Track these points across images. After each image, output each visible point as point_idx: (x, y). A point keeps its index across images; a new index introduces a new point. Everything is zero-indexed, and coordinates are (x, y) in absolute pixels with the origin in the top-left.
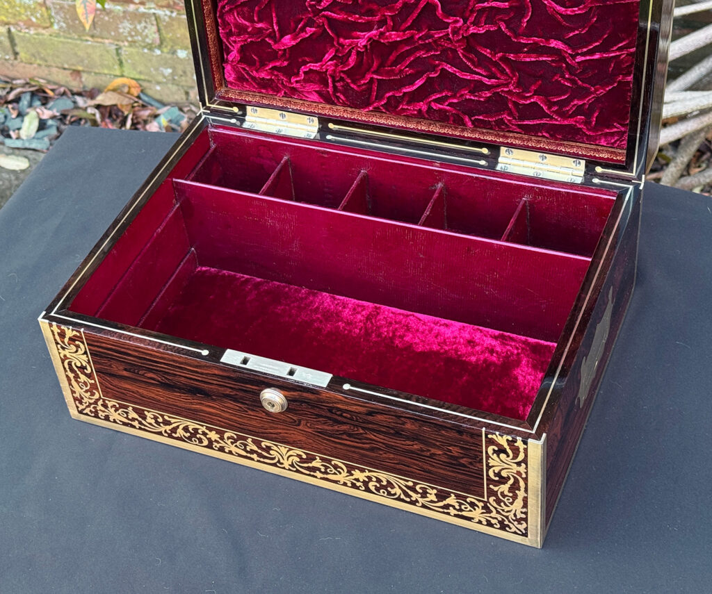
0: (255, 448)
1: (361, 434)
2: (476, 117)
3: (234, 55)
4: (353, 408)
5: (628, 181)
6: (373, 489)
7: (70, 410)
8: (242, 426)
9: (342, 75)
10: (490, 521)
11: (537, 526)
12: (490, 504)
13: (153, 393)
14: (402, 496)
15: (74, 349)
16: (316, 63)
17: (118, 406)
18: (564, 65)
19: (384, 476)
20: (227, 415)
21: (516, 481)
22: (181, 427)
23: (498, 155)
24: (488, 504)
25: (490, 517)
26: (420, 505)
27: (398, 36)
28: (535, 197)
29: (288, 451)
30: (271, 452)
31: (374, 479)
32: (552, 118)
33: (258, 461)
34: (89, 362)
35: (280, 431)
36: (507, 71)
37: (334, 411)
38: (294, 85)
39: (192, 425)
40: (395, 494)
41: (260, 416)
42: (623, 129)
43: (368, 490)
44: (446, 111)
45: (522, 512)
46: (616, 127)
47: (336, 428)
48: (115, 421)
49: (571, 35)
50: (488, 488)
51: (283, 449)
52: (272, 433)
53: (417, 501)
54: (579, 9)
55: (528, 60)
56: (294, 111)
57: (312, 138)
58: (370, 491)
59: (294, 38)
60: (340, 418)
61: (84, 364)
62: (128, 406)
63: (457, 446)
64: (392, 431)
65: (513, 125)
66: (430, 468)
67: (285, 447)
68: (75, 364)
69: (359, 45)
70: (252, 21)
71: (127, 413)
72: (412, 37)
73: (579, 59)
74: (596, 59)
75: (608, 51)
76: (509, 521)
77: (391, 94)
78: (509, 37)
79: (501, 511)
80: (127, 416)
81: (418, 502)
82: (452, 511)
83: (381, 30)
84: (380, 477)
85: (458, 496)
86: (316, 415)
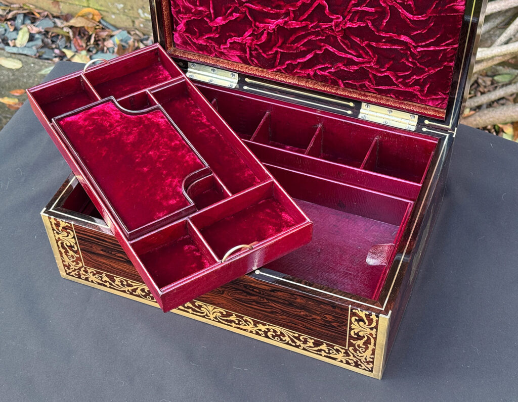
0: (191, 305)
1: (266, 302)
2: (347, 81)
3: (181, 27)
4: (262, 287)
5: (445, 131)
6: (270, 336)
7: (60, 272)
9: (256, 46)
10: (348, 361)
11: (379, 367)
12: (350, 351)
13: (121, 265)
14: (290, 342)
15: (66, 234)
16: (239, 37)
17: (95, 272)
18: (409, 52)
19: (279, 329)
21: (369, 339)
23: (360, 108)
24: (348, 351)
25: (349, 359)
26: (302, 348)
27: (297, 25)
28: (383, 138)
29: (213, 309)
30: (202, 309)
31: (272, 330)
32: (398, 86)
33: (192, 313)
34: (76, 244)
35: (209, 296)
36: (370, 53)
37: (248, 287)
38: (222, 51)
39: (147, 288)
40: (285, 340)
42: (444, 97)
43: (267, 336)
44: (327, 76)
45: (370, 358)
46: (440, 95)
47: (248, 297)
48: (92, 282)
49: (415, 33)
50: (349, 342)
51: (210, 308)
53: (300, 346)
54: (422, 17)
55: (385, 47)
56: (221, 68)
57: (234, 87)
58: (268, 338)
59: (224, 20)
60: (251, 292)
61: (73, 244)
63: (331, 315)
64: (287, 303)
65: (371, 88)
67: (212, 307)
68: (66, 244)
69: (270, 28)
70: (195, 5)
71: (101, 277)
72: (307, 26)
73: (419, 49)
74: (431, 50)
75: (438, 46)
76: (361, 362)
77: (289, 62)
78: (373, 31)
79: (357, 356)
80: (102, 279)
81: (301, 346)
82: (323, 353)
83: (286, 19)
84: (276, 330)
85: (328, 345)
86: (235, 288)
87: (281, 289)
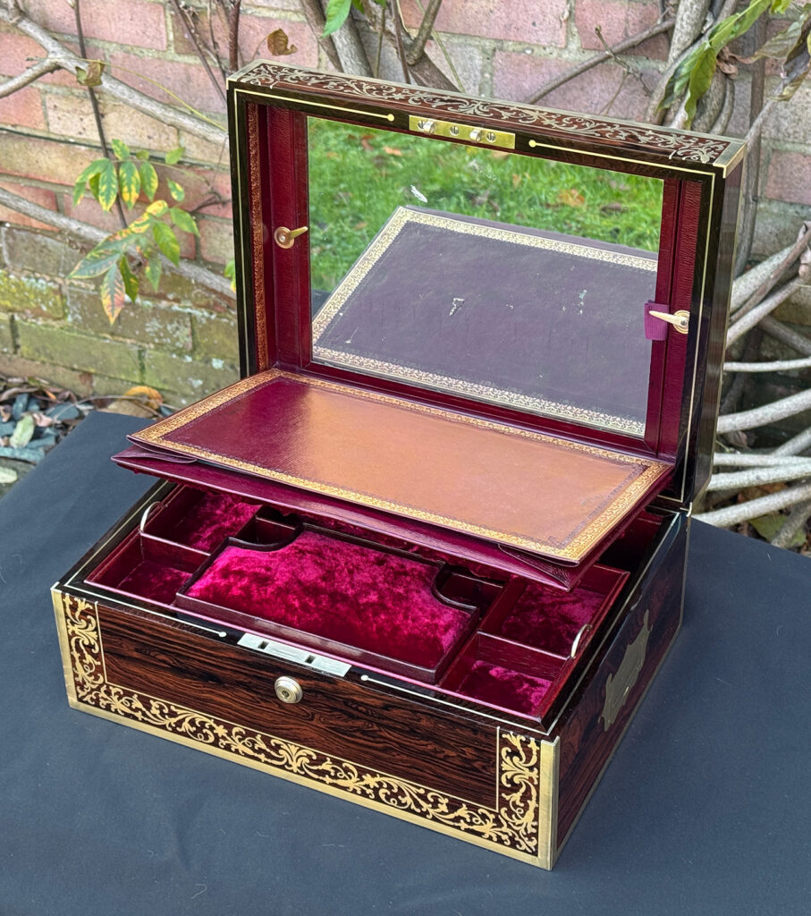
0: (263, 746)
1: (375, 731)
4: (369, 701)
6: (383, 797)
7: (69, 697)
8: (252, 720)
10: (500, 837)
11: (547, 844)
12: (502, 816)
13: (162, 678)
14: (413, 807)
15: (84, 623)
17: (122, 693)
19: (396, 782)
20: (237, 706)
21: (528, 789)
22: (187, 720)
24: (500, 816)
25: (501, 832)
26: (430, 817)
29: (298, 750)
30: (280, 751)
31: (385, 786)
33: (266, 762)
34: (98, 641)
35: (292, 726)
37: (350, 704)
39: (199, 718)
40: (406, 804)
41: (272, 707)
43: (378, 799)
45: (533, 826)
47: (350, 723)
48: (116, 712)
50: (500, 797)
51: (293, 748)
52: (282, 729)
53: (427, 812)
58: (380, 800)
60: (355, 713)
61: (93, 642)
62: (133, 694)
63: (470, 747)
64: (407, 729)
66: (442, 772)
67: (295, 746)
68: (83, 642)
71: (131, 702)
76: (520, 837)
79: (512, 825)
80: (131, 705)
81: (429, 814)
82: (463, 825)
84: (391, 783)
85: (470, 807)
86: (331, 708)
87: (399, 703)
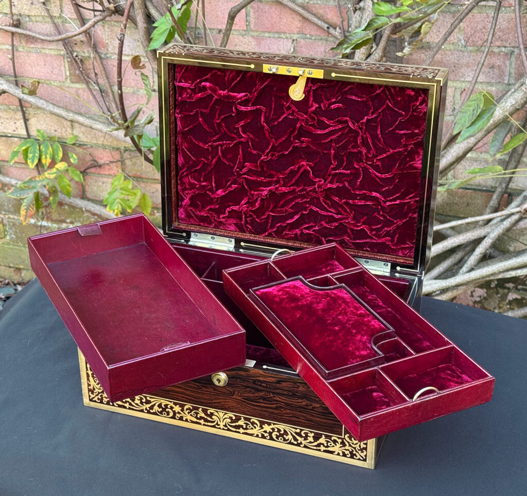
0: (203, 415)
1: (271, 397)
2: (329, 238)
3: (186, 201)
4: (268, 379)
5: (415, 275)
6: (274, 437)
7: (84, 400)
8: (196, 400)
9: (251, 213)
10: (344, 452)
11: (372, 453)
12: (346, 440)
14: (293, 441)
16: (236, 206)
18: (380, 207)
19: (282, 427)
20: (188, 393)
22: (157, 404)
24: (344, 440)
25: (345, 449)
26: (303, 446)
27: (287, 190)
29: (224, 415)
30: (213, 417)
32: (372, 238)
33: (204, 425)
35: (220, 401)
36: (348, 210)
37: (256, 383)
38: (221, 220)
39: (164, 402)
40: (288, 440)
41: (210, 391)
42: (412, 245)
43: (271, 439)
44: (312, 234)
45: (364, 443)
46: (408, 244)
47: (256, 394)
48: (113, 405)
49: (384, 189)
51: (221, 414)
52: (215, 403)
53: (301, 443)
54: (389, 175)
55: (360, 204)
56: (220, 235)
57: (231, 250)
58: (273, 440)
59: (224, 191)
60: (259, 388)
65: (349, 242)
66: (311, 418)
67: (223, 412)
69: (263, 194)
70: (199, 181)
72: (294, 190)
73: (388, 204)
74: (397, 204)
75: (404, 199)
76: (356, 451)
77: (279, 224)
78: (350, 190)
79: (352, 445)
82: (322, 448)
83: (277, 186)
84: (280, 428)
85: (327, 437)
86: (245, 386)
87: (286, 379)
